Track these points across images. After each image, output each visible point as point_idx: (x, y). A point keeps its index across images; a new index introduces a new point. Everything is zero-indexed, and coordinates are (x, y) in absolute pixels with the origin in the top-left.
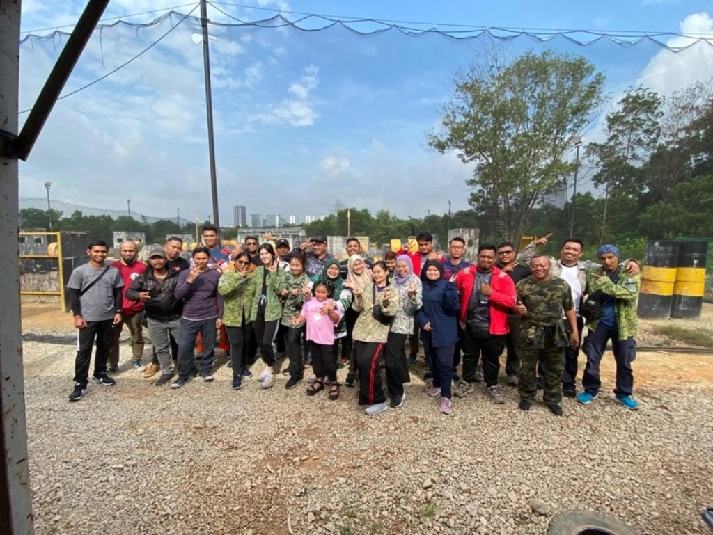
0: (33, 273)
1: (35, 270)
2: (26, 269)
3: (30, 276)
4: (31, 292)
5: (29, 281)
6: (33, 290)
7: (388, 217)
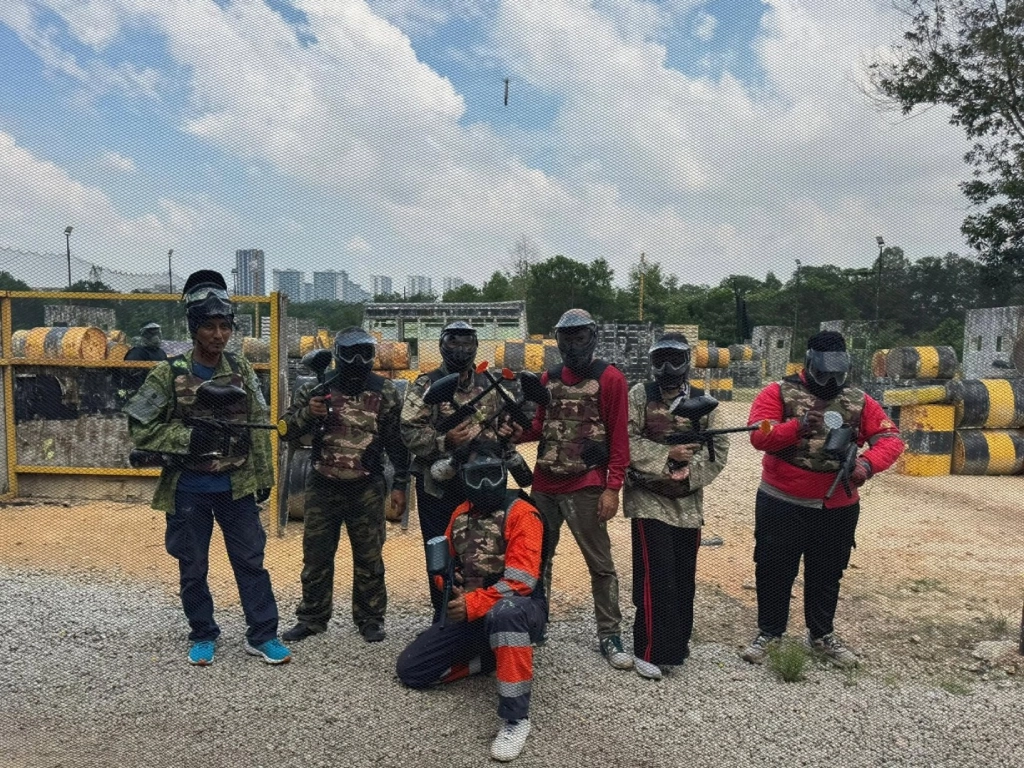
0: (108, 414)
1: (111, 405)
2: (85, 400)
3: (99, 422)
4: (99, 471)
5: (93, 437)
6: (103, 465)
7: (658, 279)
